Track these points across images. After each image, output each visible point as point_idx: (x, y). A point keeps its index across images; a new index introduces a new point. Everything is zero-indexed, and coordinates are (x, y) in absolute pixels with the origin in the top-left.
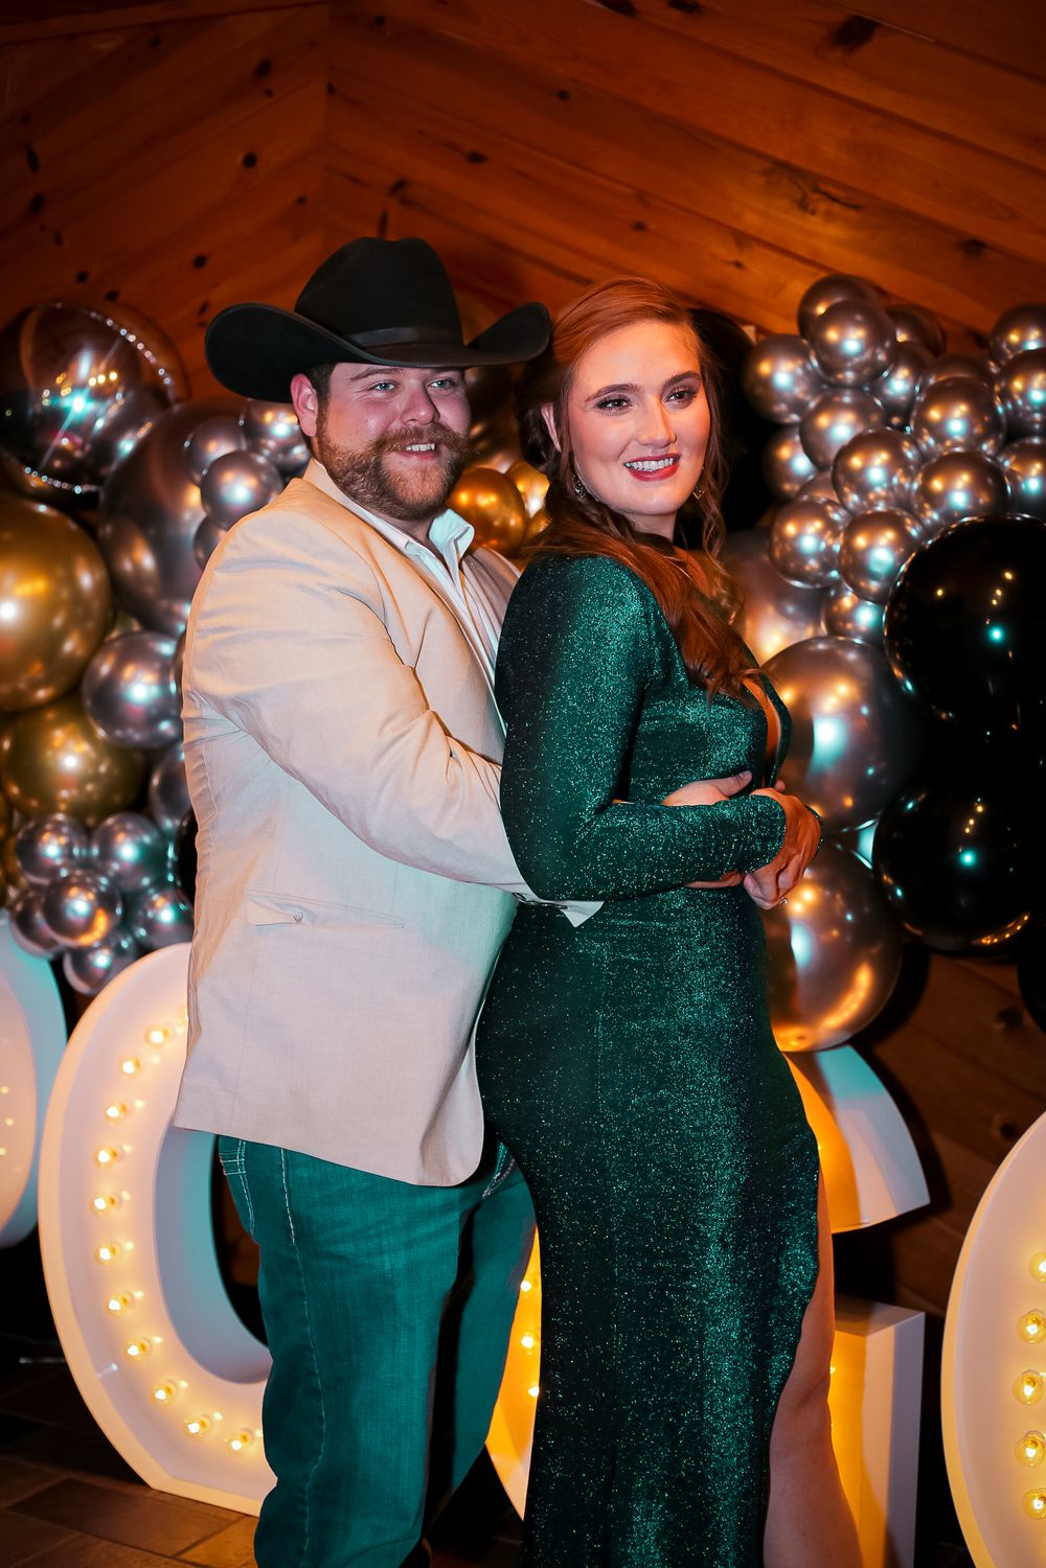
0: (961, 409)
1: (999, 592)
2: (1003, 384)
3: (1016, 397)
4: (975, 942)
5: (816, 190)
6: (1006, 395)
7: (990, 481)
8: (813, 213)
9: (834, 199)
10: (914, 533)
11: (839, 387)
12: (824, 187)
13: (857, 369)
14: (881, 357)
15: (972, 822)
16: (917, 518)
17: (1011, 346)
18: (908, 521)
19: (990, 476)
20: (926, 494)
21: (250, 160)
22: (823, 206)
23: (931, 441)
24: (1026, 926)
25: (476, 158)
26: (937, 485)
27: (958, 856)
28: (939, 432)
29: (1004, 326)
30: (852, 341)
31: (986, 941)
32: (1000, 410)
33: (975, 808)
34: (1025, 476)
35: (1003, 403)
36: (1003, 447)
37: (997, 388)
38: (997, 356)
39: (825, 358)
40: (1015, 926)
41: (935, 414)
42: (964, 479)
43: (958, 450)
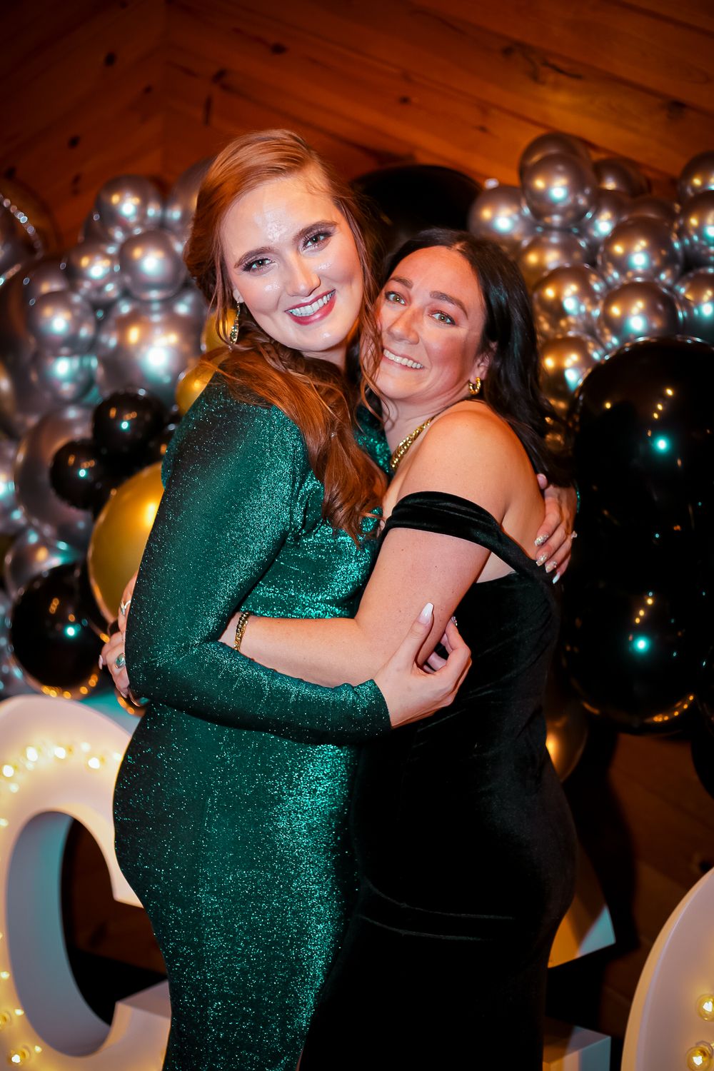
0: (642, 244)
1: (660, 407)
2: (681, 222)
3: (692, 232)
4: (648, 721)
5: (546, 64)
6: (682, 232)
7: (660, 307)
8: (543, 83)
9: (560, 71)
10: (596, 356)
11: (549, 229)
12: (553, 61)
13: (563, 213)
14: (582, 201)
15: (642, 613)
16: (600, 342)
17: (694, 188)
18: (591, 345)
19: (662, 302)
20: (606, 319)
21: (110, 60)
22: (552, 77)
23: (616, 275)
24: (692, 705)
25: (278, 49)
26: (616, 311)
27: (631, 643)
28: (622, 265)
29: (689, 172)
30: (558, 189)
31: (658, 719)
32: (677, 245)
33: (645, 601)
34: (698, 303)
35: (680, 239)
36: (679, 277)
37: (676, 226)
38: (681, 198)
39: (535, 204)
40: (683, 705)
41: (618, 249)
42: (639, 305)
43: (639, 280)
